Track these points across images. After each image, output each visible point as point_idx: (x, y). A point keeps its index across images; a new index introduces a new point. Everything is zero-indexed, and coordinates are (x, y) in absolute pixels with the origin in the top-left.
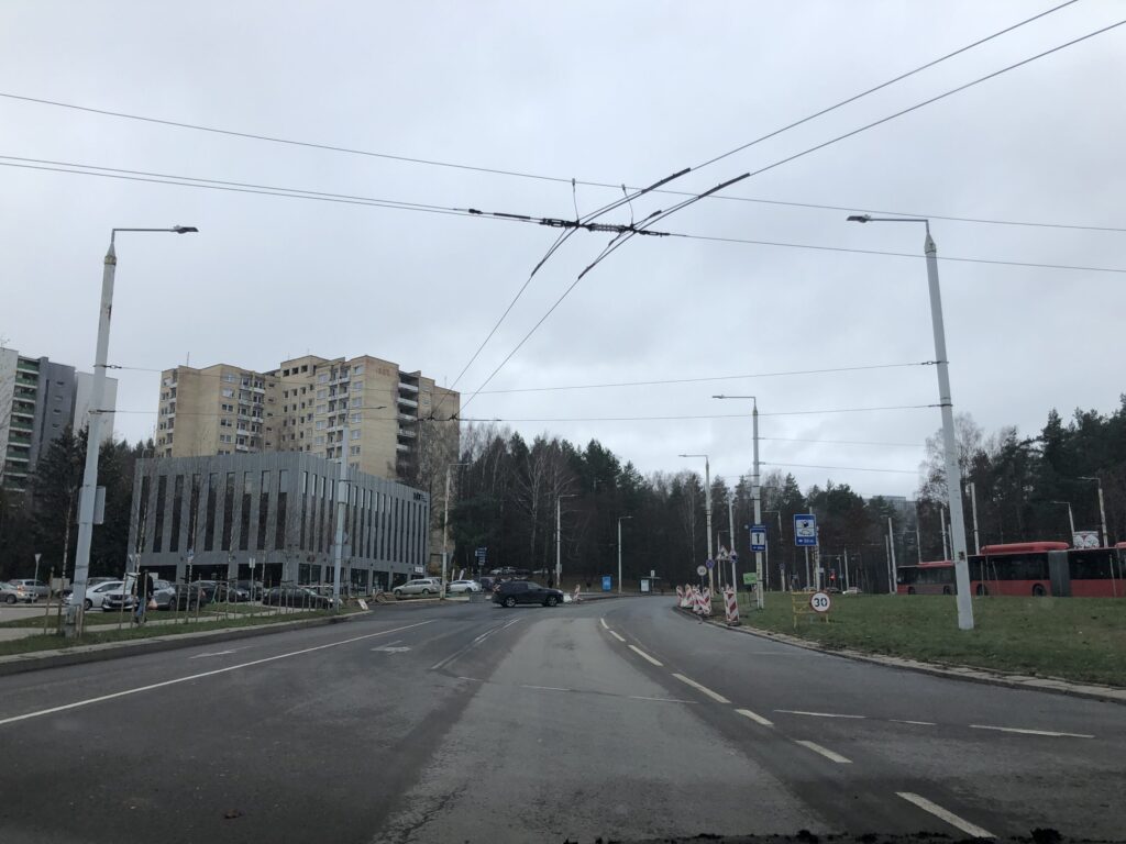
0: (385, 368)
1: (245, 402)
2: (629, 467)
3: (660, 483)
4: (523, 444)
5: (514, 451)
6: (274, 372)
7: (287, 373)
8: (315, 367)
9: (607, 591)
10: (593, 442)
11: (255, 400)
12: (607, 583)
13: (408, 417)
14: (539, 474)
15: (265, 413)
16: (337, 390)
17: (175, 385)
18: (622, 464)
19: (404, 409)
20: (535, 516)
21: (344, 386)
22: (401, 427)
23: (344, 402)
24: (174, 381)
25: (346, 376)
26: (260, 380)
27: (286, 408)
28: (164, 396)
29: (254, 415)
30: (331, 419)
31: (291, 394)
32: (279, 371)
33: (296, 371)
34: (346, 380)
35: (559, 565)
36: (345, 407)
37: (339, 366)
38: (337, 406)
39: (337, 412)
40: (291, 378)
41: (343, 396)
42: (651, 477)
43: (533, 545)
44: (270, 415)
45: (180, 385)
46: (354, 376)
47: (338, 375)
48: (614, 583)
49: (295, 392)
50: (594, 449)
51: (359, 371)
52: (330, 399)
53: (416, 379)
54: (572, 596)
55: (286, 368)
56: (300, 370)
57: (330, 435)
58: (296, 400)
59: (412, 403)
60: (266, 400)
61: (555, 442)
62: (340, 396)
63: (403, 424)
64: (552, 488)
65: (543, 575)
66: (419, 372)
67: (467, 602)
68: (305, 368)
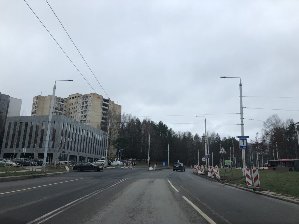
0: (99, 97)
1: (57, 107)
2: (171, 129)
3: (179, 135)
4: (140, 122)
5: (137, 124)
6: (67, 98)
7: (70, 98)
8: (79, 97)
9: (164, 166)
10: (160, 122)
11: (61, 106)
12: (164, 164)
13: (105, 112)
14: (144, 129)
15: (63, 110)
16: (84, 103)
17: (37, 101)
18: (169, 128)
19: (104, 109)
20: (142, 142)
21: (86, 102)
22: (103, 115)
23: (86, 107)
24: (37, 100)
25: (87, 99)
26: (62, 100)
27: (70, 109)
28: (34, 104)
29: (60, 110)
30: (82, 112)
31: (71, 105)
32: (68, 98)
33: (73, 98)
34: (87, 100)
35: (149, 157)
36: (86, 108)
37: (85, 96)
38: (84, 108)
39: (84, 110)
40: (72, 100)
41: (86, 105)
42: (177, 133)
43: (141, 151)
44: (65, 111)
45: (39, 101)
46: (90, 99)
47: (85, 99)
48: (166, 164)
49: (73, 104)
50: (161, 123)
51: (91, 98)
52: (82, 106)
53: (108, 101)
54: (153, 168)
55: (70, 97)
56: (74, 98)
57: (82, 116)
58: (73, 106)
59: (107, 108)
60: (64, 106)
61: (149, 121)
62: (85, 105)
63: (103, 114)
64: (148, 134)
65: (144, 161)
66: (109, 99)
67: (114, 169)
68: (76, 97)
